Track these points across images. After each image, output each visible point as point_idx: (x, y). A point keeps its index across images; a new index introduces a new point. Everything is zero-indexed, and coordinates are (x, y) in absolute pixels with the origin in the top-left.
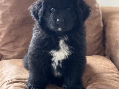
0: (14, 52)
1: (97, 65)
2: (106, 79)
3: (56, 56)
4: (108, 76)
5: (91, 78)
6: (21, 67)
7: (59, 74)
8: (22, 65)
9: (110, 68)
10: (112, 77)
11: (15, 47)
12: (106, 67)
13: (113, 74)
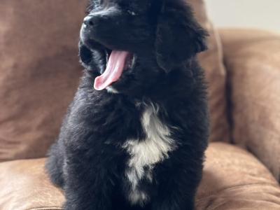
0: (19, 143)
1: (222, 166)
2: (252, 200)
3: (138, 154)
4: (254, 193)
5: (216, 199)
6: (41, 178)
7: (144, 196)
8: (43, 174)
9: (255, 172)
10: (264, 194)
11: (21, 131)
12: (245, 170)
13: (264, 187)
